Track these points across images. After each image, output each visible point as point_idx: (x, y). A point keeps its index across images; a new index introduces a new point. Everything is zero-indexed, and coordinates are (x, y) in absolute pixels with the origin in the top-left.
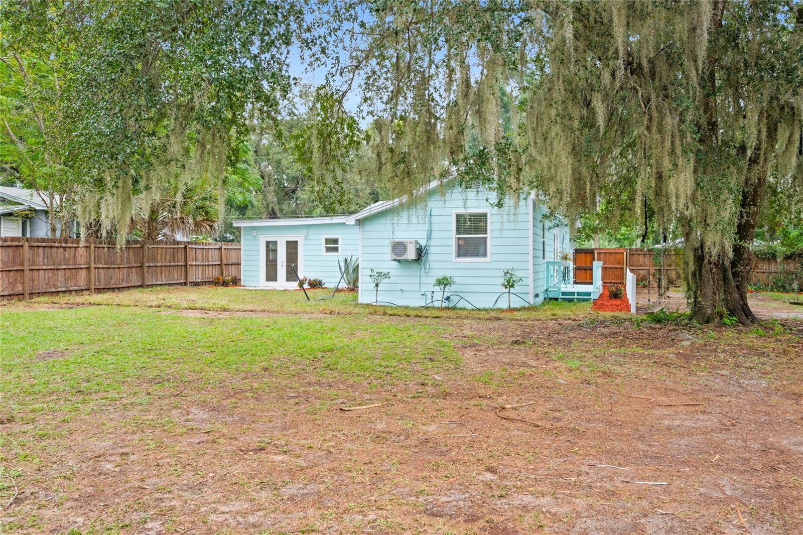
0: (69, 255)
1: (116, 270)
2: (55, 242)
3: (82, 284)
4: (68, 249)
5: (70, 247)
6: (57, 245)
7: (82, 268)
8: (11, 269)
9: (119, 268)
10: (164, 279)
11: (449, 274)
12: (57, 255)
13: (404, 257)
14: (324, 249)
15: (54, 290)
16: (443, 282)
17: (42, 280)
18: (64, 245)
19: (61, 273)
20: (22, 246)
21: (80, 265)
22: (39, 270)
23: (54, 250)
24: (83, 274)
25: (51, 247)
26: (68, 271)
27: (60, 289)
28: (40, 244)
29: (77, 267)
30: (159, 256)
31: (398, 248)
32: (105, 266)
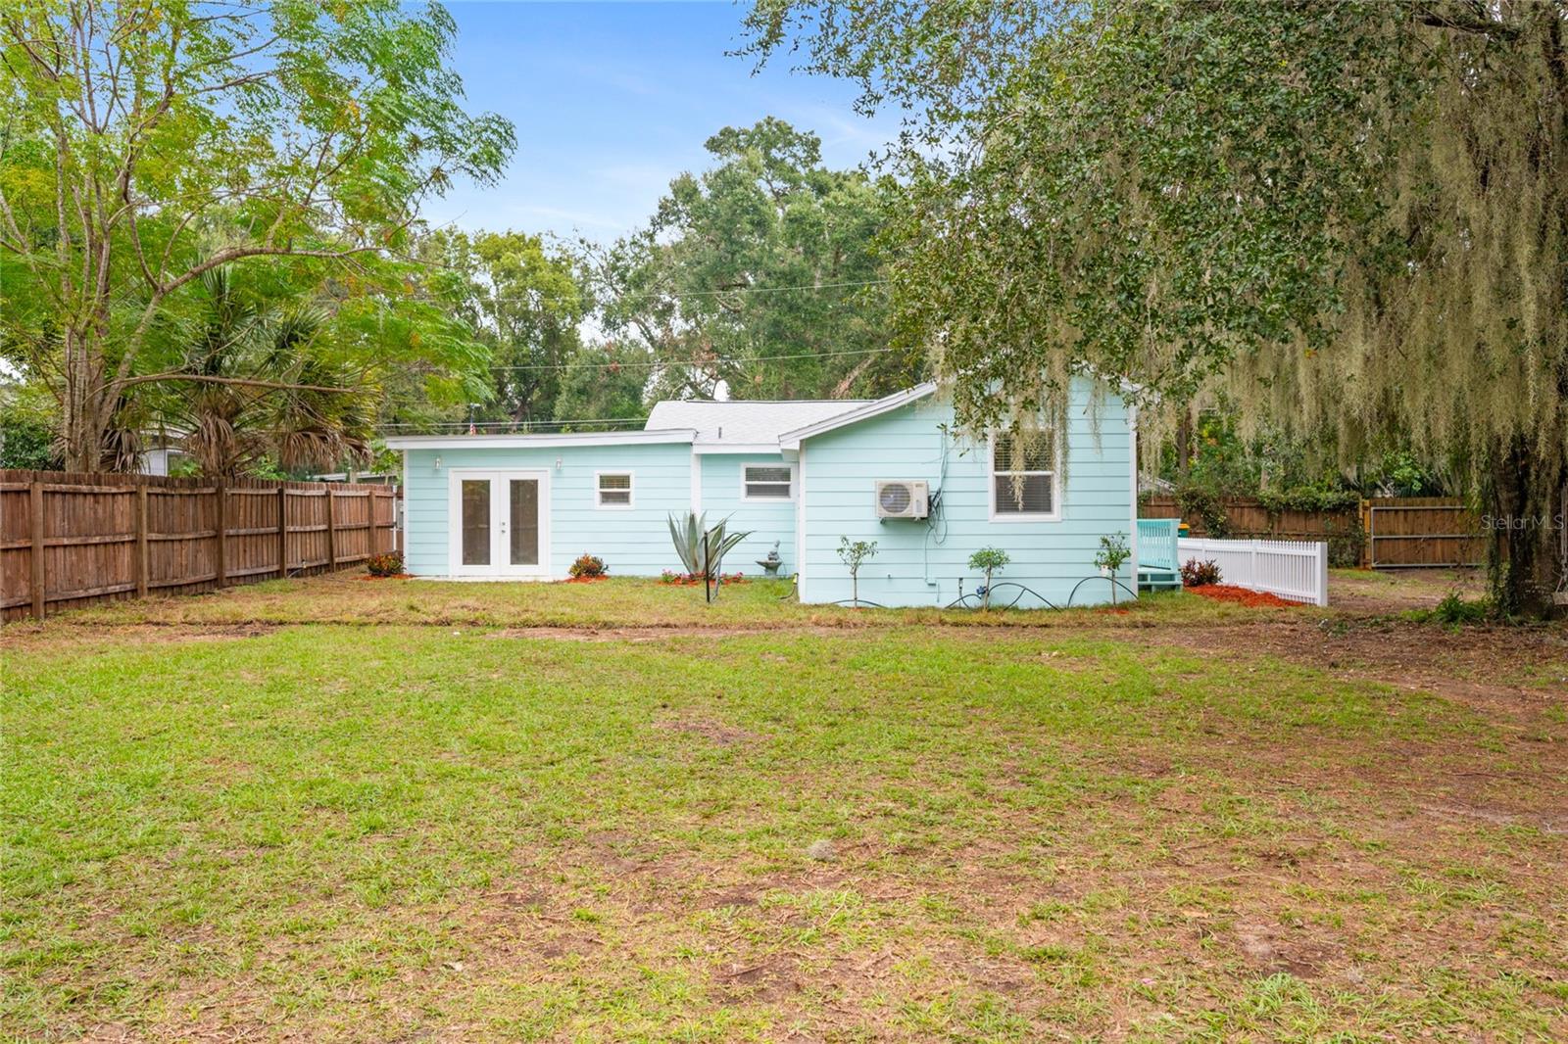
0: (105, 512)
1: (177, 546)
2: (80, 483)
3: (124, 579)
4: (101, 499)
5: (105, 494)
6: (84, 488)
7: (123, 543)
8: (10, 546)
9: (181, 541)
10: (248, 565)
11: (996, 544)
12: (84, 513)
13: (905, 513)
14: (598, 497)
15: (82, 593)
16: (988, 561)
17: (59, 570)
18: (96, 489)
19: (91, 552)
20: (28, 492)
21: (122, 534)
22: (54, 547)
23: (80, 499)
24: (125, 555)
25: (75, 494)
26: (101, 549)
27: (92, 592)
28: (57, 487)
29: (117, 539)
30: (242, 513)
31: (894, 494)
32: (161, 537)
